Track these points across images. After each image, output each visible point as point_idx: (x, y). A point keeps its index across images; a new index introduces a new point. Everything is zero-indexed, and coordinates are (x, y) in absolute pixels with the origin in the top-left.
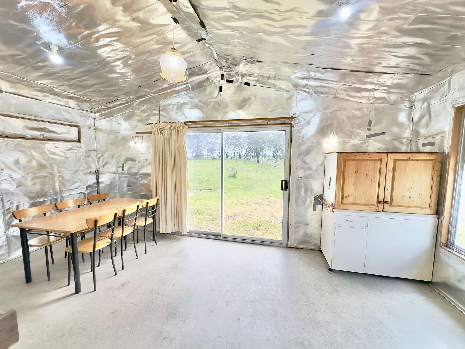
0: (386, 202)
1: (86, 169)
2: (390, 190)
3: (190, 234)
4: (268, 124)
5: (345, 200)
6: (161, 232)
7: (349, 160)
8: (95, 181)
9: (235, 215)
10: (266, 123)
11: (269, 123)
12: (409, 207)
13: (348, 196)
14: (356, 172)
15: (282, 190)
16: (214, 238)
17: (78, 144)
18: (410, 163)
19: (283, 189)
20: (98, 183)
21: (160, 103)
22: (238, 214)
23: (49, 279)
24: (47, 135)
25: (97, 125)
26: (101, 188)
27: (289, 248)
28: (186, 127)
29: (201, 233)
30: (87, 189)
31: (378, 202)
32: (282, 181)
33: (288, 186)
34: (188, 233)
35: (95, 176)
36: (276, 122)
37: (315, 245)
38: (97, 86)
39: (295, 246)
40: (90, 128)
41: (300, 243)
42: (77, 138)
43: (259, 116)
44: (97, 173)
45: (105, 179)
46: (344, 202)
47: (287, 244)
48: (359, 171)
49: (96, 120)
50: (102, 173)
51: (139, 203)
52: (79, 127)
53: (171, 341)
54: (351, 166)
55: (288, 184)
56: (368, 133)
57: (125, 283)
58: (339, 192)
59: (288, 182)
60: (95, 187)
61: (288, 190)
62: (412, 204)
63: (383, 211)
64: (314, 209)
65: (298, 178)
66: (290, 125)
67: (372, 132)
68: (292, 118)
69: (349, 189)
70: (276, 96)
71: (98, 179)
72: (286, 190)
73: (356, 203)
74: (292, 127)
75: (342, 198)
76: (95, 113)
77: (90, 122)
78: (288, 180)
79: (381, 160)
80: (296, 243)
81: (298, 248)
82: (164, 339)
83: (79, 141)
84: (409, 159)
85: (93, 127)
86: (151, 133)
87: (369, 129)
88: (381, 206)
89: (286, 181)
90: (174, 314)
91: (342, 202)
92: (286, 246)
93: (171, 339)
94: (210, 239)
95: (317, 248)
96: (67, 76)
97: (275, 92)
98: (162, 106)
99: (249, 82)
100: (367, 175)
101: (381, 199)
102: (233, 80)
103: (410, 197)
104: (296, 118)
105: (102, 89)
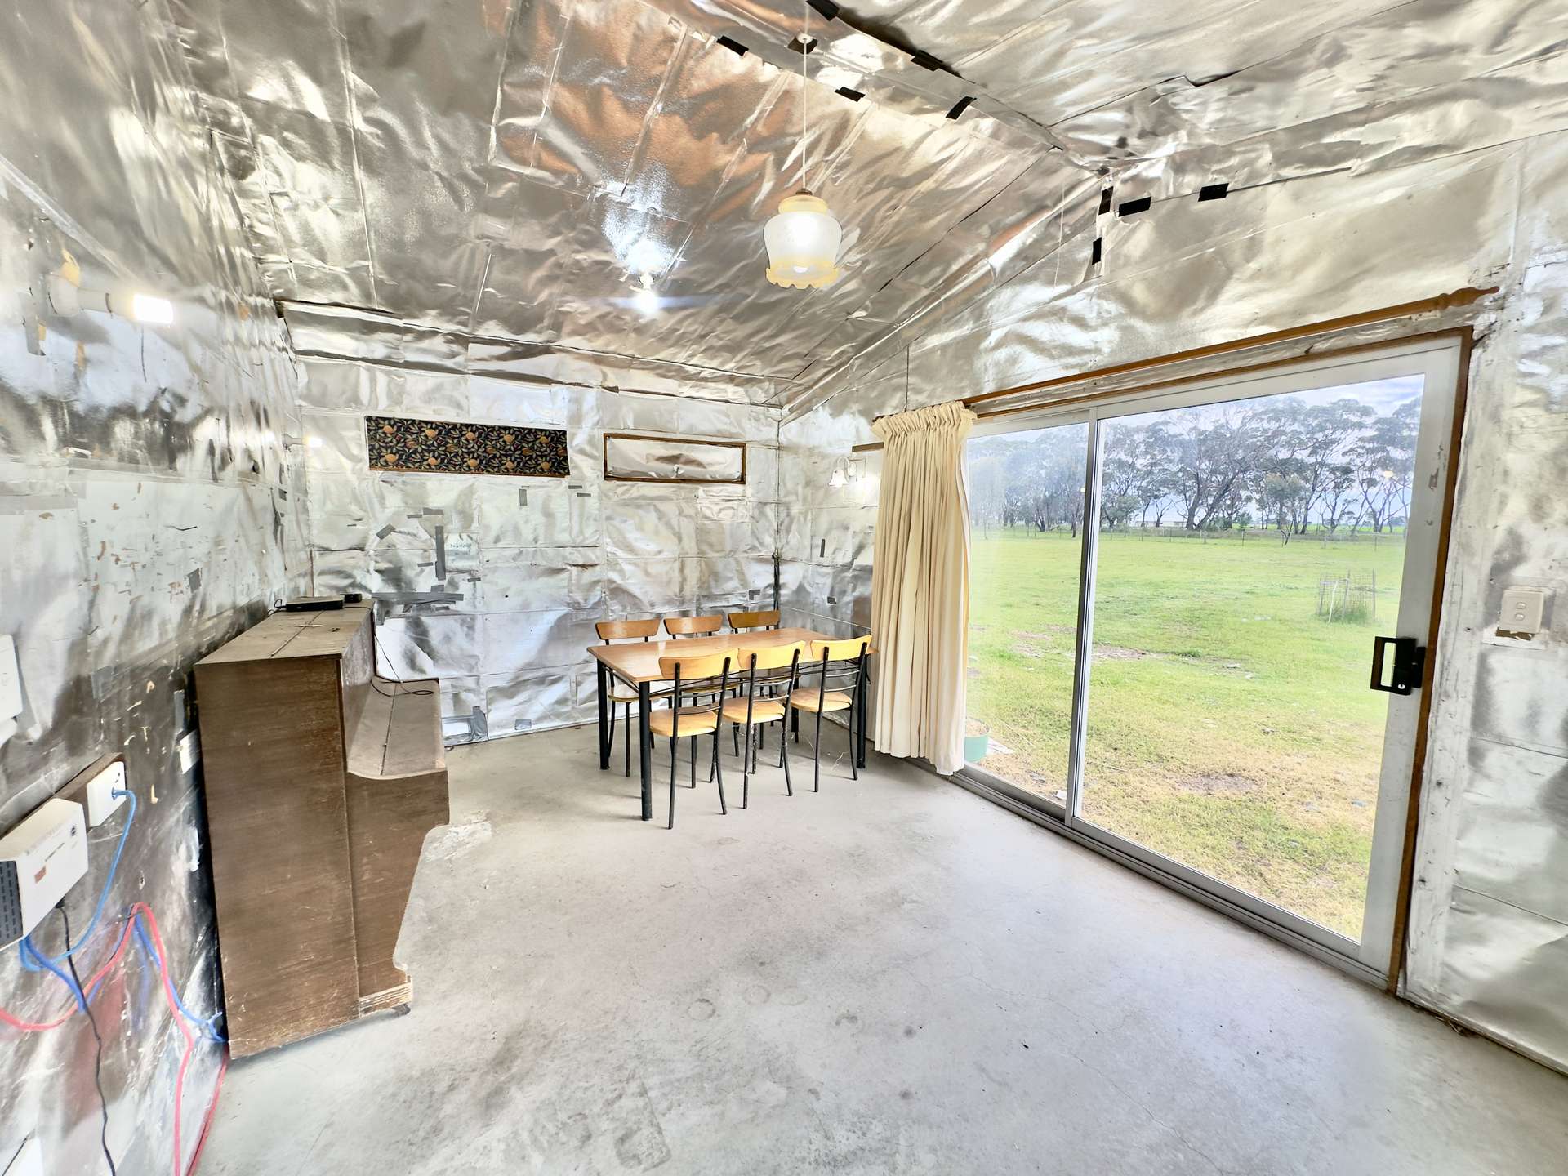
1: (753, 548)
3: (962, 780)
6: (877, 748)
8: (772, 581)
9: (1231, 775)
10: (1299, 351)
11: (1320, 346)
15: (1376, 684)
16: (1041, 822)
17: (739, 487)
19: (1383, 683)
20: (777, 586)
21: (911, 349)
22: (1245, 774)
23: (628, 775)
24: (684, 470)
25: (782, 439)
26: (782, 599)
27: (1405, 1001)
28: (970, 415)
29: (1002, 787)
30: (752, 598)
32: (1379, 641)
34: (960, 776)
35: (771, 568)
36: (1362, 338)
38: (755, 339)
39: (1451, 1010)
40: (767, 446)
41: (1481, 1006)
42: (739, 474)
43: (1264, 322)
44: (777, 560)
45: (791, 576)
47: (1393, 978)
49: (782, 424)
50: (786, 561)
51: (800, 645)
52: (742, 446)
53: (710, 1016)
55: (1421, 661)
57: (727, 839)
60: (770, 596)
61: (1417, 692)
66: (1456, 342)
68: (1465, 296)
71: (777, 575)
72: (1405, 693)
74: (1471, 346)
76: (781, 407)
77: (769, 433)
78: (1423, 640)
81: (1467, 1032)
82: (703, 1000)
83: (742, 480)
85: (774, 443)
86: (880, 445)
89: (1405, 645)
90: (762, 964)
92: (1383, 985)
93: (714, 1011)
94: (1024, 818)
96: (693, 333)
98: (914, 359)
99: (1221, 180)
102: (1149, 199)
105: (767, 345)
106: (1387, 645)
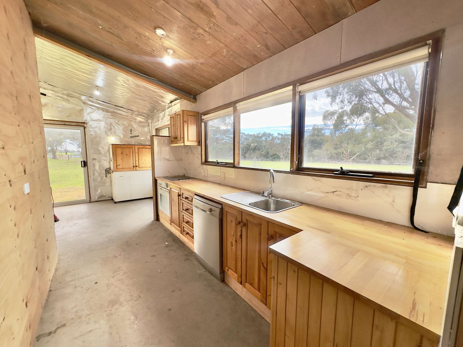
0: (136, 166)
2: (138, 161)
4: (65, 125)
5: (118, 167)
7: (117, 148)
11: (67, 124)
12: (146, 167)
13: (119, 165)
14: (122, 153)
15: (82, 167)
18: (144, 149)
19: (83, 166)
27: (92, 202)
31: (134, 167)
32: (81, 162)
33: (86, 165)
36: (72, 124)
37: (109, 197)
41: (99, 198)
43: (57, 118)
46: (118, 168)
47: (90, 200)
48: (123, 153)
54: (119, 151)
55: (86, 163)
56: (131, 135)
58: (115, 164)
59: (86, 162)
61: (86, 167)
62: (147, 166)
63: (136, 170)
64: (106, 176)
65: (93, 159)
66: (83, 127)
67: (133, 135)
68: (84, 123)
69: (119, 162)
70: (70, 107)
72: (85, 167)
73: (124, 168)
74: (85, 128)
75: (117, 166)
78: (86, 161)
79: (132, 148)
80: (96, 199)
81: (98, 201)
84: (143, 148)
87: (131, 134)
88: (135, 168)
89: (84, 161)
91: (117, 168)
92: (89, 202)
95: (111, 198)
97: (68, 104)
99: (45, 93)
100: (127, 155)
101: (135, 165)
103: (146, 163)
104: (87, 123)
106: (83, 162)
